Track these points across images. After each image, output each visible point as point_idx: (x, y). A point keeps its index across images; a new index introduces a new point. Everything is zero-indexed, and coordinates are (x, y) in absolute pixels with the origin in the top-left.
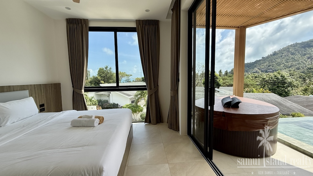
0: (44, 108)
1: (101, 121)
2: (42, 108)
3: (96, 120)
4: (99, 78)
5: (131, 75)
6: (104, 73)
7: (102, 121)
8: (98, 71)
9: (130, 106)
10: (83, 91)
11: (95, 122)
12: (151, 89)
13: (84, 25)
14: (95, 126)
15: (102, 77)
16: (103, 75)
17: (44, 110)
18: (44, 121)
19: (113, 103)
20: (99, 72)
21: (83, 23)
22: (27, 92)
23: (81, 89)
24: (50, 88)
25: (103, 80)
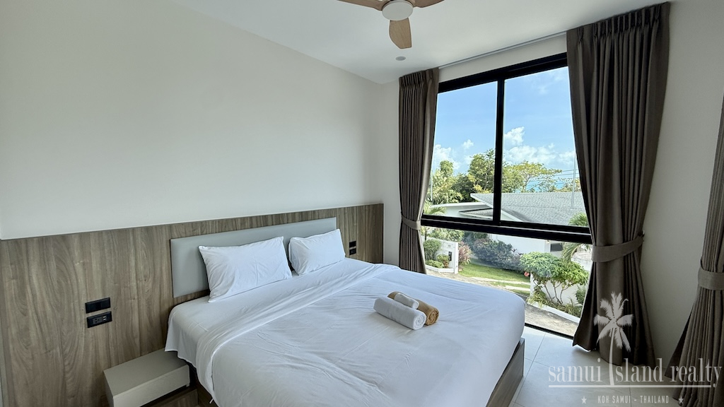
0: (355, 249)
1: (429, 318)
2: (352, 250)
3: (419, 317)
4: (472, 179)
5: (558, 171)
6: (485, 166)
7: (432, 319)
8: (470, 163)
9: (543, 259)
10: (419, 223)
11: (416, 320)
12: (607, 243)
13: (431, 82)
14: (414, 328)
15: (477, 175)
16: (481, 172)
17: (355, 253)
18: (343, 282)
19: (498, 242)
20: (473, 164)
21: (428, 79)
22: (333, 221)
23: (415, 220)
24: (367, 212)
25: (480, 184)
